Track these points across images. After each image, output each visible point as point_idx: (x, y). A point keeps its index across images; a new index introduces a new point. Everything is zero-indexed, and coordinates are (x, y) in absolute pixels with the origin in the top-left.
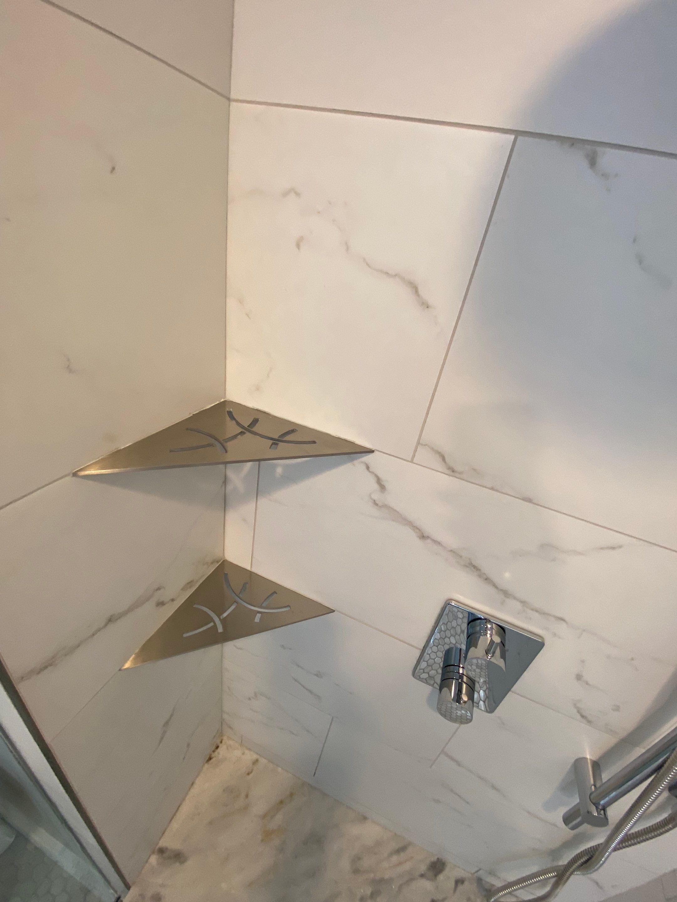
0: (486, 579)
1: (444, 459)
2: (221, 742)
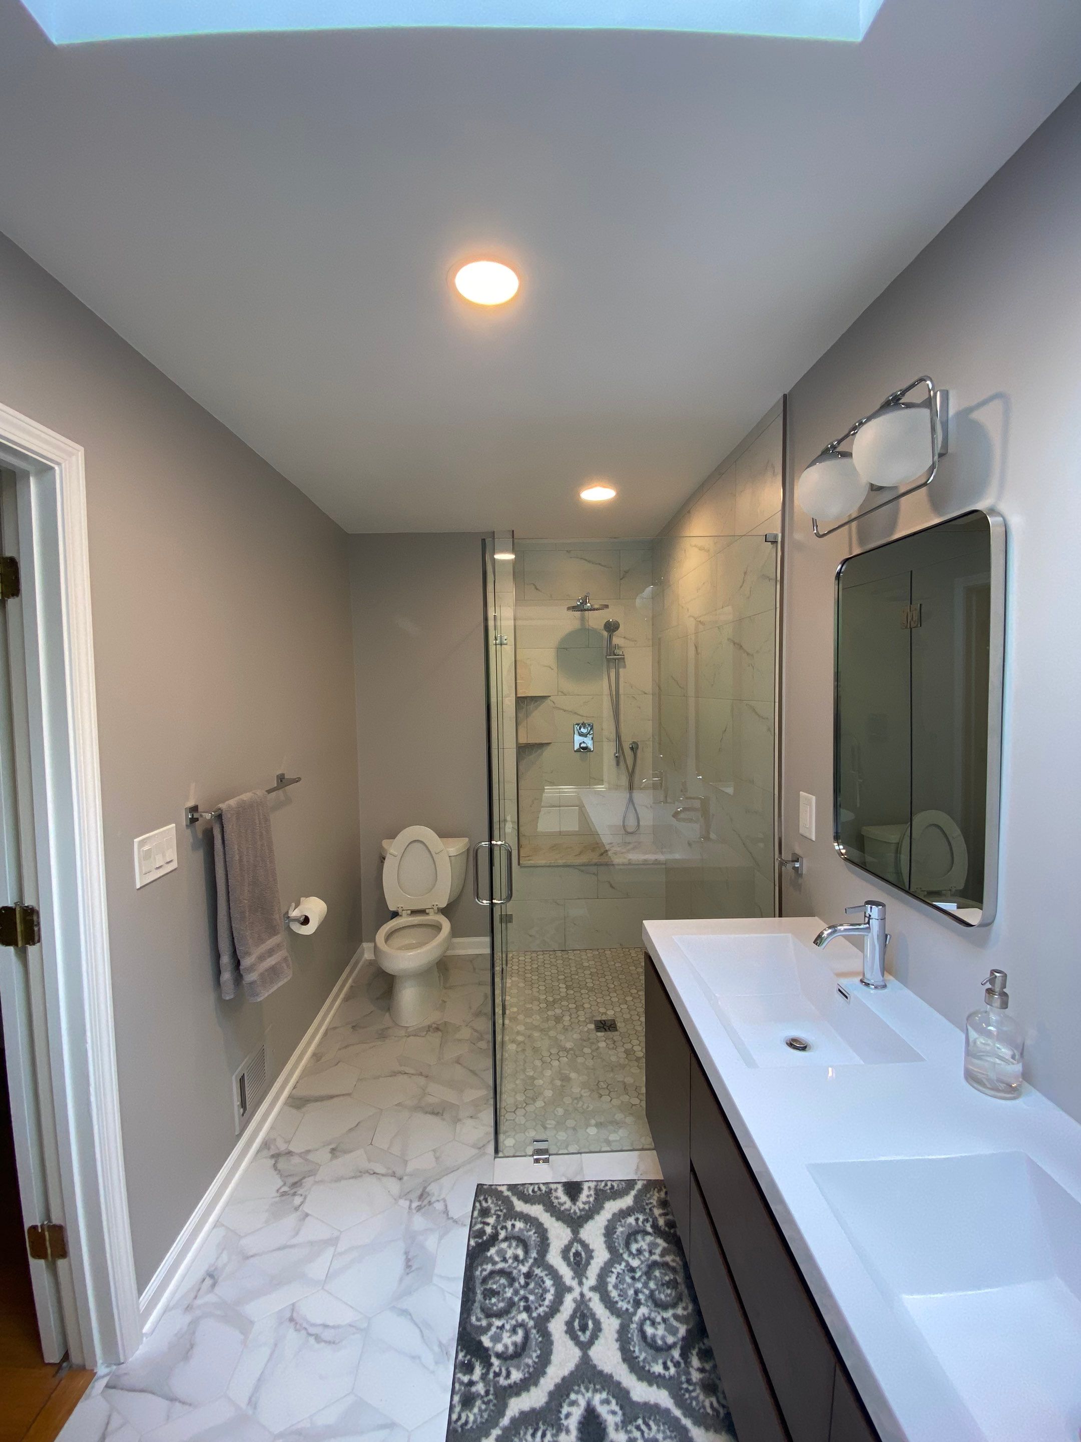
1: (563, 693)
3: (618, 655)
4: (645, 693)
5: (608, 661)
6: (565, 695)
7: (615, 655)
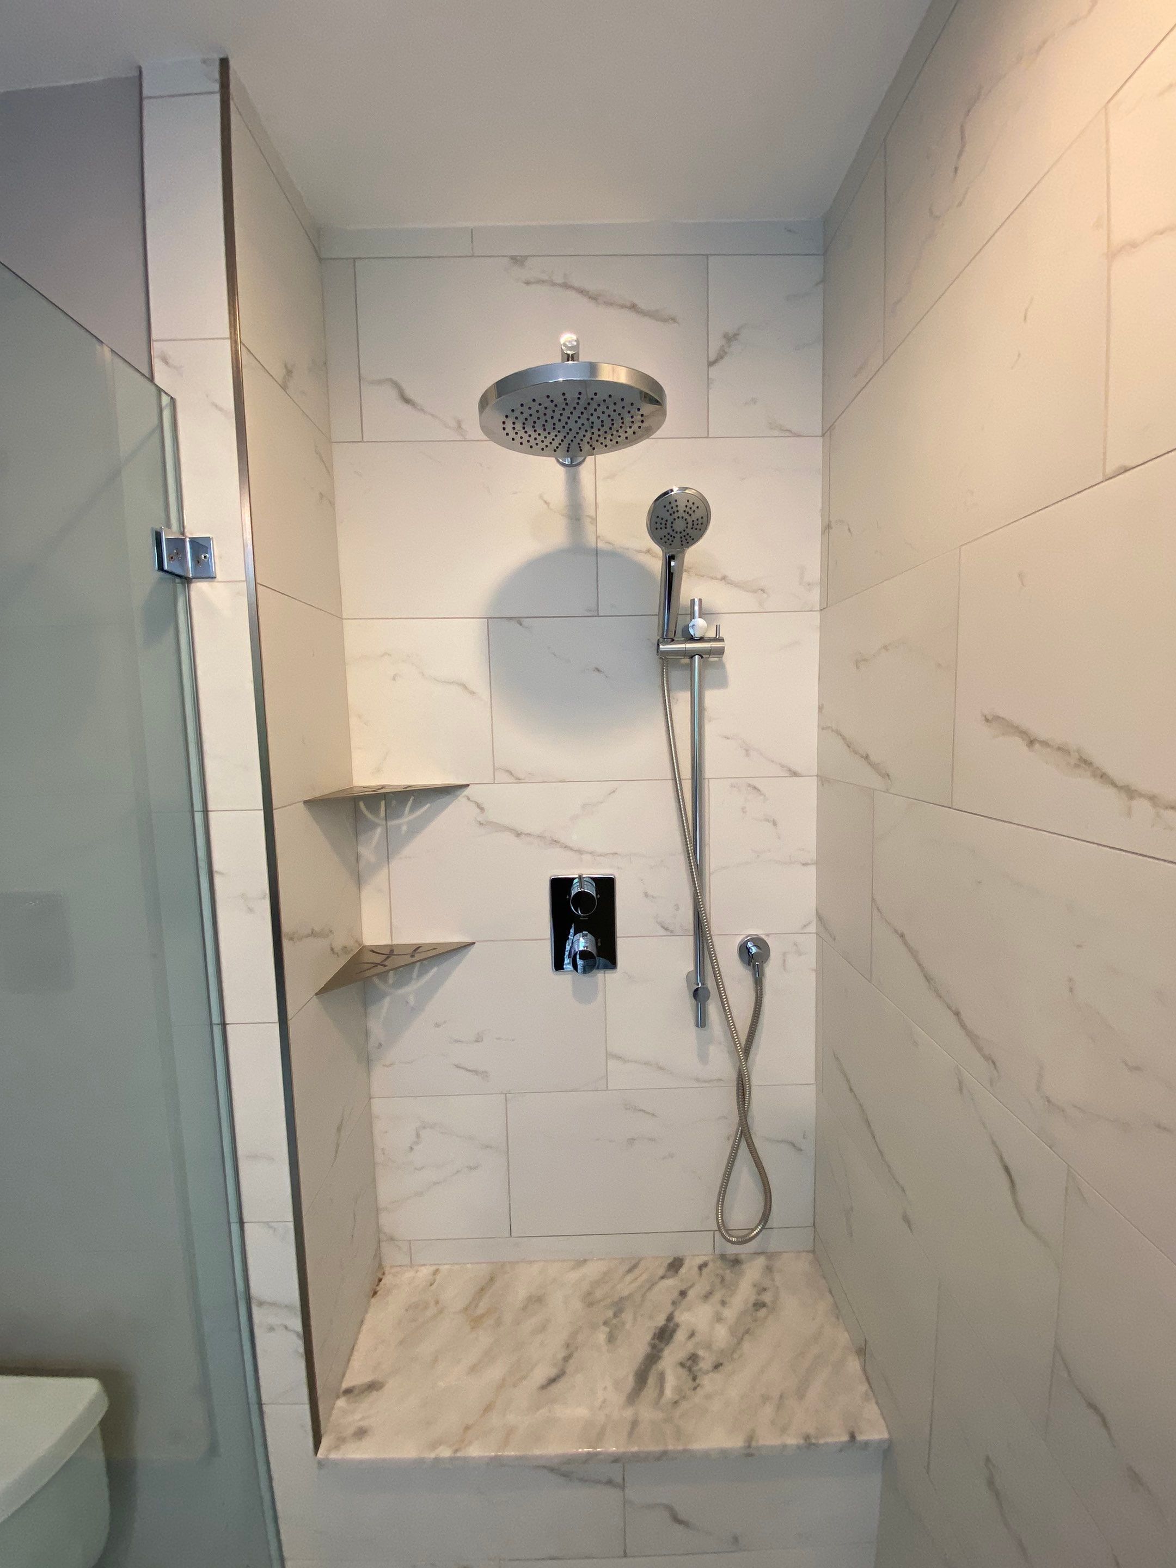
0: (565, 847)
1: (511, 774)
2: (384, 1274)
3: (701, 639)
4: (795, 774)
5: (666, 661)
6: (519, 780)
7: (692, 639)
